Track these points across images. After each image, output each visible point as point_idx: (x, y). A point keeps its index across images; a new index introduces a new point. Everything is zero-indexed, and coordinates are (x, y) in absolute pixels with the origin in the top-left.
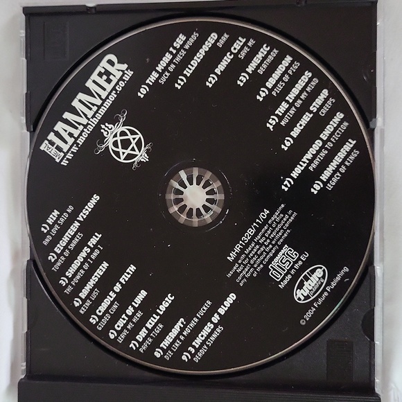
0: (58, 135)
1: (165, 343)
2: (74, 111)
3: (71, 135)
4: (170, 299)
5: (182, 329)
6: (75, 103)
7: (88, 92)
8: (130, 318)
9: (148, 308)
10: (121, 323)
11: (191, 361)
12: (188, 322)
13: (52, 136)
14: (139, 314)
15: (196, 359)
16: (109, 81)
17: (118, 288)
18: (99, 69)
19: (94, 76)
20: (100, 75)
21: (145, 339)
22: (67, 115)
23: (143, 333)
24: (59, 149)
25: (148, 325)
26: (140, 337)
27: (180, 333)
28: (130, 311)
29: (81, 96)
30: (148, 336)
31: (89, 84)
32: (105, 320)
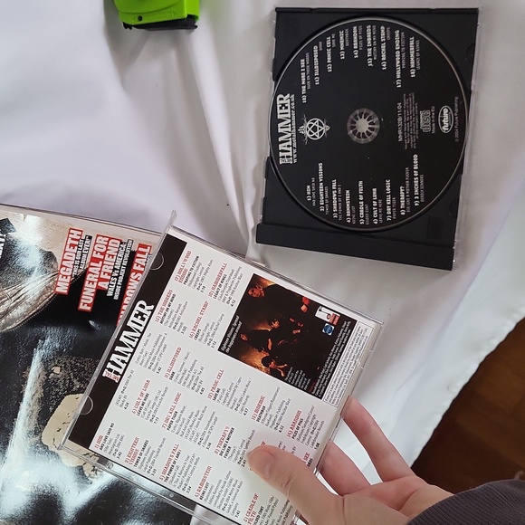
0: (283, 151)
1: (402, 206)
2: (283, 134)
3: (289, 146)
4: (388, 182)
5: (405, 192)
6: (280, 130)
7: (282, 121)
8: (377, 206)
9: (382, 195)
10: (375, 213)
11: (420, 203)
12: (405, 186)
13: (281, 154)
14: (380, 201)
15: (422, 200)
16: (286, 108)
17: (361, 198)
18: (279, 106)
19: (279, 111)
20: (281, 108)
21: (391, 211)
22: (280, 139)
23: (389, 209)
24: (288, 157)
25: (389, 203)
26: (389, 213)
27: (405, 194)
28: (375, 204)
29: (280, 125)
30: (392, 208)
31: (279, 117)
32: (367, 218)
